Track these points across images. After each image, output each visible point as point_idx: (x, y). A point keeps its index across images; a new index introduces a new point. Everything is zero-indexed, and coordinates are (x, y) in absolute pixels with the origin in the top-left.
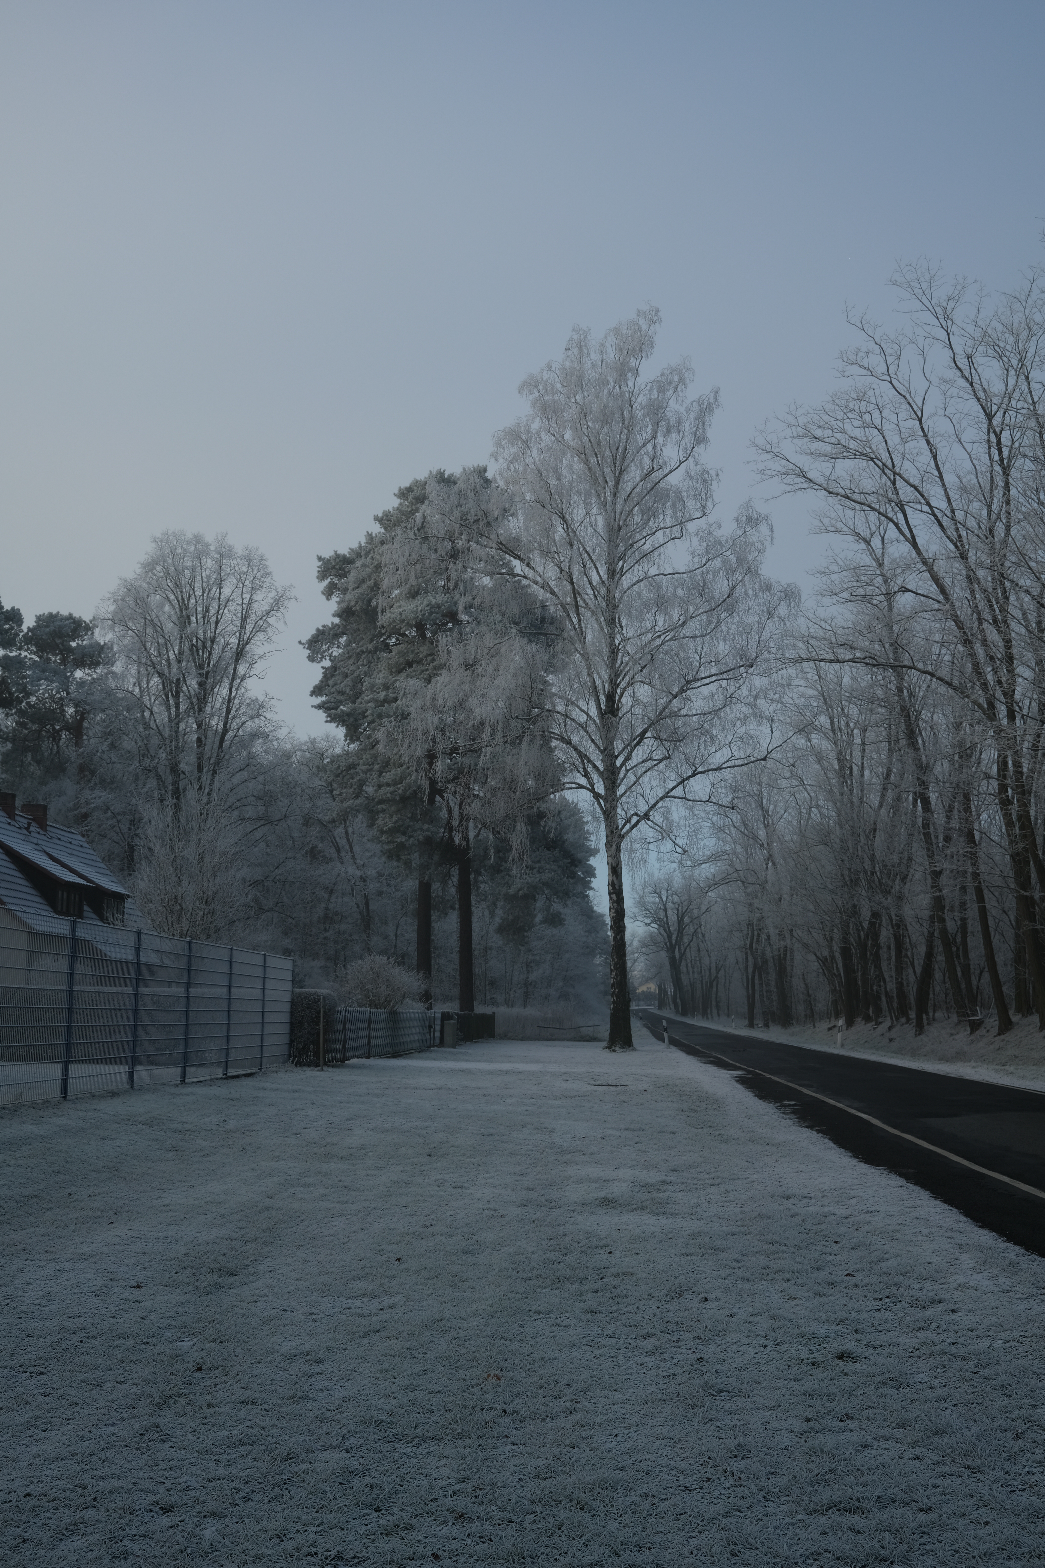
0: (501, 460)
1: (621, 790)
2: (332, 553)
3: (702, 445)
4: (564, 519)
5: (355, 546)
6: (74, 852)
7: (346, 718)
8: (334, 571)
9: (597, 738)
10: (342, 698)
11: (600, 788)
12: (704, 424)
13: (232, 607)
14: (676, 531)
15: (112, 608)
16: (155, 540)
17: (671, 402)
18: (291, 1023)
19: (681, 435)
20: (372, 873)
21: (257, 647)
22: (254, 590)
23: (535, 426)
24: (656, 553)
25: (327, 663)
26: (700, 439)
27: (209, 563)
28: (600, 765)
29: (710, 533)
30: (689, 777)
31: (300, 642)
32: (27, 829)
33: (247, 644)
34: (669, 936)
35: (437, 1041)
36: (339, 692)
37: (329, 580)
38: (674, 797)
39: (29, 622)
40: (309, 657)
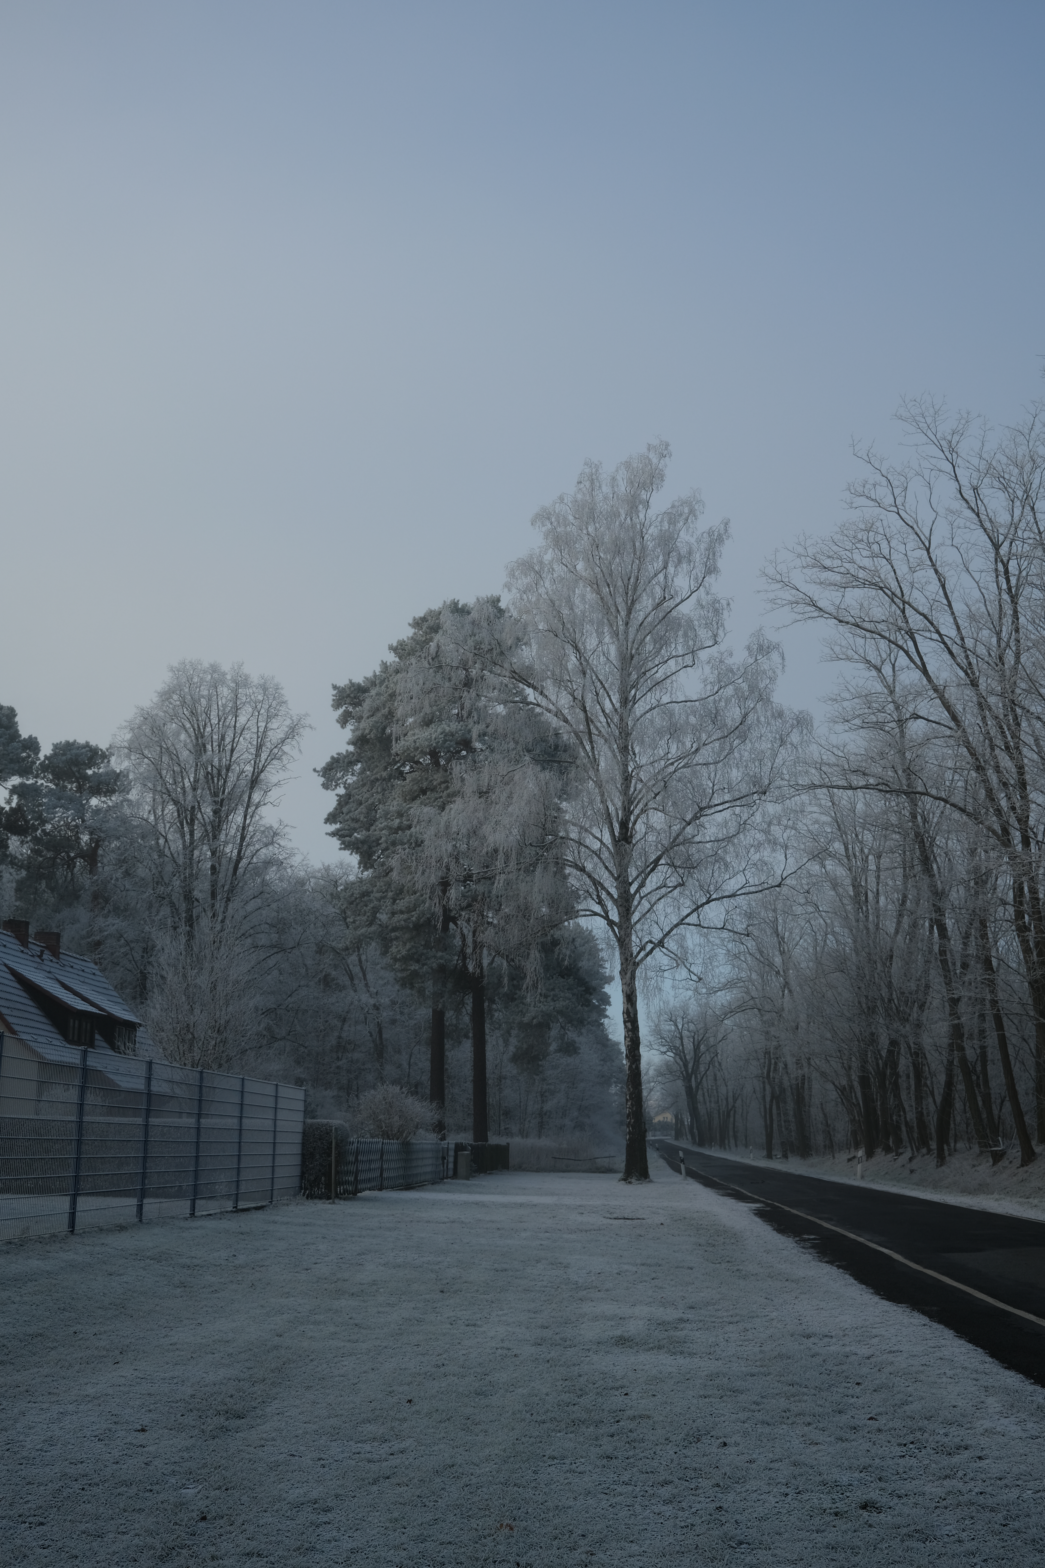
0: (514, 591)
1: (635, 917)
2: (347, 682)
3: (713, 575)
4: (576, 648)
5: (370, 674)
6: (87, 981)
7: (360, 845)
8: (348, 701)
9: (611, 865)
10: (356, 825)
11: (614, 916)
12: (714, 554)
13: (247, 735)
14: (688, 660)
15: (128, 736)
16: (172, 669)
17: (682, 534)
18: (303, 1155)
19: (692, 566)
20: (385, 1001)
21: (271, 775)
22: (269, 718)
23: (548, 557)
24: (668, 681)
25: (341, 791)
26: (711, 569)
27: (225, 691)
28: (614, 892)
29: (721, 661)
30: (704, 904)
31: (315, 770)
32: (40, 957)
33: (262, 771)
34: (686, 1065)
35: (451, 1173)
36: (353, 820)
37: (344, 708)
38: (689, 924)
39: (46, 750)
40: (323, 785)
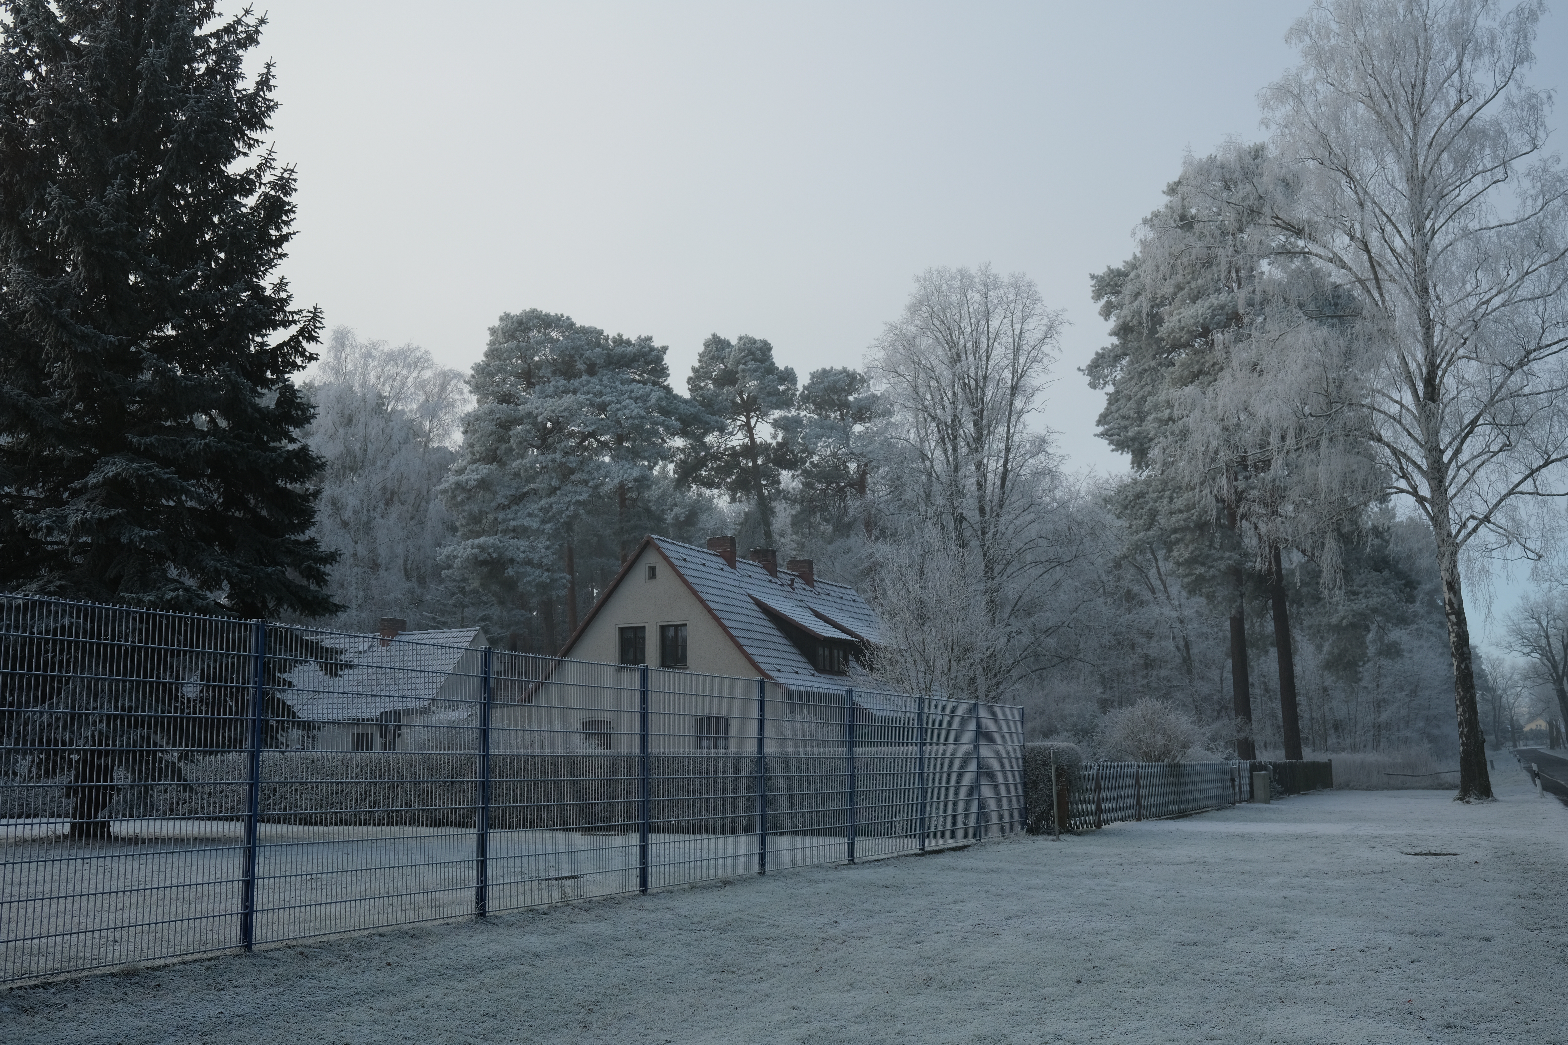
1: (1452, 491)
2: (1105, 270)
3: (1525, 63)
4: (1349, 175)
5: (1129, 258)
7: (1130, 443)
8: (1108, 289)
9: (1417, 432)
10: (1127, 423)
11: (1425, 490)
12: (1526, 37)
13: (1004, 339)
14: (1499, 173)
15: (881, 355)
16: (917, 280)
17: (1481, 21)
18: (1025, 783)
19: (1496, 56)
21: (1034, 379)
22: (1024, 320)
24: (1475, 204)
25: (1110, 389)
26: (1522, 57)
27: (975, 296)
28: (1424, 464)
29: (1545, 171)
30: (1540, 467)
31: (1079, 369)
33: (1021, 377)
34: (1555, 666)
36: (1123, 417)
37: (1105, 299)
38: (1522, 493)
39: (803, 380)
40: (1090, 384)
